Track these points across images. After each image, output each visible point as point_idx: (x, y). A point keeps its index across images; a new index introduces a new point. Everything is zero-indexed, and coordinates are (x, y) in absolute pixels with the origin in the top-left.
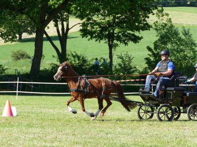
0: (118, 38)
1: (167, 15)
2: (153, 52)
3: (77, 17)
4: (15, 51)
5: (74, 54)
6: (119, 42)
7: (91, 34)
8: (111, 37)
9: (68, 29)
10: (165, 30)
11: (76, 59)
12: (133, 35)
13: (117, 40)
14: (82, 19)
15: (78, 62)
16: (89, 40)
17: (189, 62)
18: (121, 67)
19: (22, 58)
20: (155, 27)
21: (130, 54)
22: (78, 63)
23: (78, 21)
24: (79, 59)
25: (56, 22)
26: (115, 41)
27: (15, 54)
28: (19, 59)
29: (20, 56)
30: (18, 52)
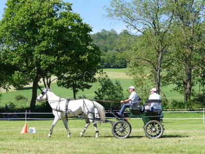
0: (79, 87)
1: (105, 73)
2: (98, 94)
4: (17, 95)
6: (79, 89)
7: (63, 84)
9: (50, 82)
12: (87, 85)
19: (21, 99)
20: (99, 80)
23: (56, 77)
25: (44, 78)
26: (77, 89)
27: (17, 97)
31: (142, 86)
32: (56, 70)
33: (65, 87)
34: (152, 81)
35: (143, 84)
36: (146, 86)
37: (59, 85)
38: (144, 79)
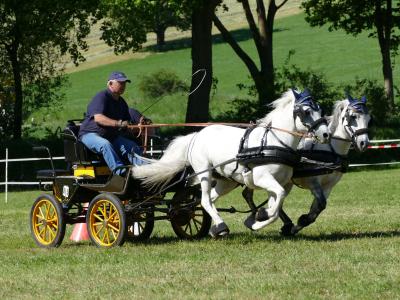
4: (149, 75)
5: (292, 71)
8: (384, 21)
9: (273, 8)
19: (169, 91)
27: (149, 82)
28: (161, 93)
29: (162, 86)
30: (156, 76)
33: (344, 25)
37: (315, 22)
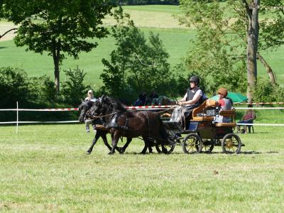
1: (128, 16)
2: (110, 66)
3: (10, 20)
6: (66, 54)
10: (127, 37)
11: (10, 76)
12: (85, 42)
13: (64, 51)
14: (16, 24)
15: (12, 80)
16: (27, 50)
17: (159, 78)
18: (71, 86)
20: (113, 33)
21: (81, 68)
22: (13, 82)
24: (13, 77)
26: (61, 52)
31: (218, 49)
32: (7, 8)
34: (242, 36)
35: (219, 42)
36: (228, 48)
38: (223, 33)
